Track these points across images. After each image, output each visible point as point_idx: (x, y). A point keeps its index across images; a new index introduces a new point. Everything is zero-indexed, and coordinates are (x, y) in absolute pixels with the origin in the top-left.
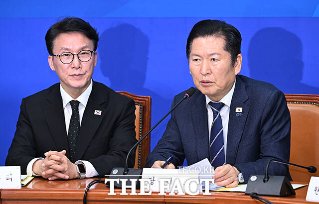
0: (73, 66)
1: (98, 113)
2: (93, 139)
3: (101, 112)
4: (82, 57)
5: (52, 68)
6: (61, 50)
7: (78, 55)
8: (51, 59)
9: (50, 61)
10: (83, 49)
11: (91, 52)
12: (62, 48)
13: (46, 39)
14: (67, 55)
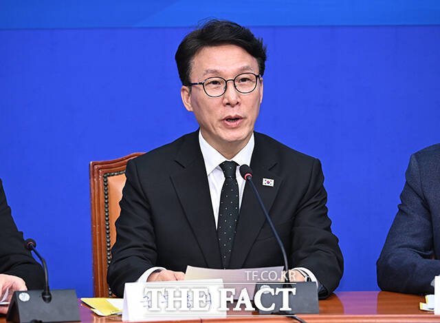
0: (226, 101)
1: (268, 182)
2: (262, 228)
3: (273, 181)
4: (241, 85)
5: (188, 107)
6: (205, 74)
7: (234, 81)
8: (186, 93)
9: (184, 96)
10: (243, 71)
11: (257, 77)
12: (207, 71)
13: (176, 58)
14: (215, 83)
